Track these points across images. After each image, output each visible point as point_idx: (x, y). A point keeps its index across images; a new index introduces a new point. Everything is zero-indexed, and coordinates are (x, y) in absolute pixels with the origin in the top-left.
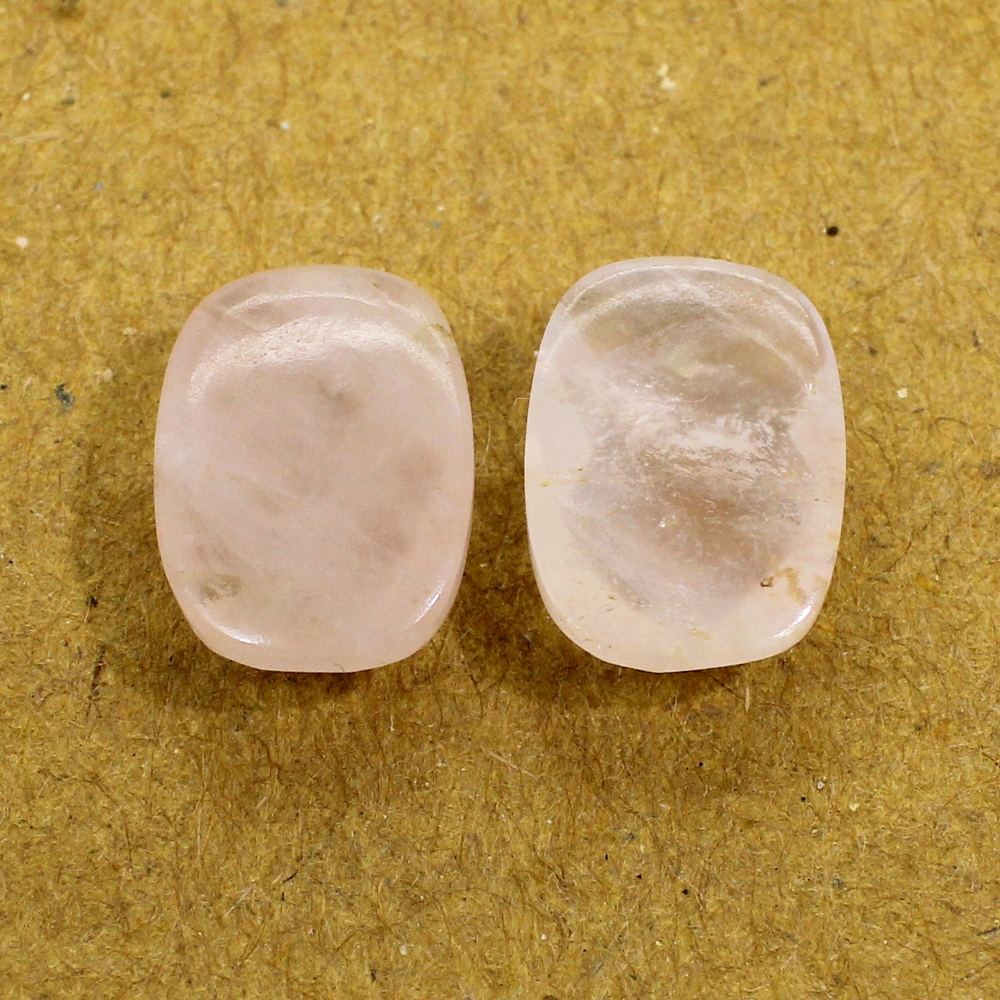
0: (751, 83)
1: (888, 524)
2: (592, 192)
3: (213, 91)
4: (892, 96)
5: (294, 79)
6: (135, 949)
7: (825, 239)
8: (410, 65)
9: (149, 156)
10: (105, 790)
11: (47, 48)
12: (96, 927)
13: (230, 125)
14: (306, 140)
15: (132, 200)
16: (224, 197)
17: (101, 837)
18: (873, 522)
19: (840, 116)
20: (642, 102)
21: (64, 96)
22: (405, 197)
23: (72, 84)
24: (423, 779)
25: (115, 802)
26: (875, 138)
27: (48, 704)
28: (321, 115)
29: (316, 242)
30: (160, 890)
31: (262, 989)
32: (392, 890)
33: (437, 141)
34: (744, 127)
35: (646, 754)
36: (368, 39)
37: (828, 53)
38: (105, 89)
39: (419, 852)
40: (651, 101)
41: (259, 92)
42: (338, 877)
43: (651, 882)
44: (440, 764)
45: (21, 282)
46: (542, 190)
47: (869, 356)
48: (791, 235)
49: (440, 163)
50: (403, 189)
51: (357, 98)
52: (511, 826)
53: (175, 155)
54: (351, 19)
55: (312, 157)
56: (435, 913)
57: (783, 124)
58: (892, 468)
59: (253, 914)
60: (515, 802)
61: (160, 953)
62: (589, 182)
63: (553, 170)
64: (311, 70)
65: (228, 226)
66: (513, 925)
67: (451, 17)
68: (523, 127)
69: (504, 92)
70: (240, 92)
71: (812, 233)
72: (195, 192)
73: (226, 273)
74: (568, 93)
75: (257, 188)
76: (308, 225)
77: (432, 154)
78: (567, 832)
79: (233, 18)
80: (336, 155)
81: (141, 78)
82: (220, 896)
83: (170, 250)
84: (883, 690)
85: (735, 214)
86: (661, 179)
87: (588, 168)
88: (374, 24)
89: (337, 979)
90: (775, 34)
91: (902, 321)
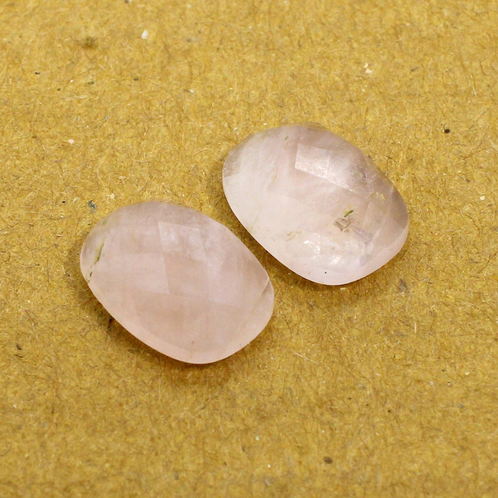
0: (407, 70)
1: (478, 253)
2: (335, 117)
3: (158, 78)
4: (472, 74)
5: (195, 72)
6: (131, 440)
7: (444, 135)
8: (249, 66)
9: (129, 105)
10: (115, 371)
11: (81, 61)
12: (113, 431)
13: (167, 91)
14: (202, 97)
15: (121, 123)
16: (165, 121)
17: (113, 392)
18: (471, 252)
19: (449, 83)
20: (357, 79)
21: (89, 81)
22: (249, 120)
23: (93, 76)
24: (264, 365)
25: (120, 377)
26: (465, 92)
27: (87, 336)
28: (208, 86)
29: (208, 139)
30: (142, 414)
31: (191, 456)
32: (252, 412)
33: (263, 96)
34: (405, 89)
35: (369, 352)
36: (229, 55)
37: (442, 57)
38: (108, 78)
39: (263, 395)
40: (361, 78)
41: (180, 78)
42: (226, 407)
43: (373, 406)
44: (272, 358)
45: (71, 158)
46: (312, 116)
47: (466, 182)
48: (428, 133)
49: (264, 106)
50: (248, 117)
51: (225, 79)
52: (306, 384)
53: (142, 105)
54: (221, 47)
55: (205, 104)
56: (272, 422)
57: (422, 87)
58: (479, 229)
59: (186, 424)
60: (308, 374)
61: (143, 441)
62: (334, 112)
63: (317, 108)
64: (203, 68)
65: (167, 133)
66: (309, 428)
67: (267, 45)
68: (303, 90)
69: (293, 76)
70: (170, 78)
71: (438, 132)
72: (151, 119)
73: (166, 153)
74: (322, 76)
75: (179, 118)
76: (203, 132)
77: (261, 102)
78: (333, 387)
79: (166, 47)
80: (216, 103)
81: (125, 73)
82: (170, 416)
83: (140, 143)
84: (479, 323)
85: (401, 125)
86: (367, 111)
87: (333, 106)
88: (232, 49)
89: (227, 451)
90: (417, 50)
91: (481, 168)
